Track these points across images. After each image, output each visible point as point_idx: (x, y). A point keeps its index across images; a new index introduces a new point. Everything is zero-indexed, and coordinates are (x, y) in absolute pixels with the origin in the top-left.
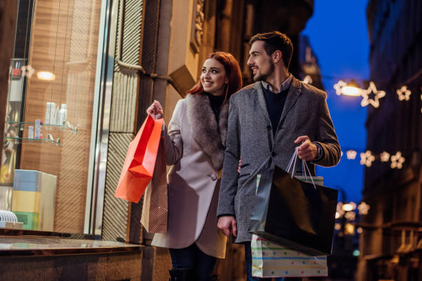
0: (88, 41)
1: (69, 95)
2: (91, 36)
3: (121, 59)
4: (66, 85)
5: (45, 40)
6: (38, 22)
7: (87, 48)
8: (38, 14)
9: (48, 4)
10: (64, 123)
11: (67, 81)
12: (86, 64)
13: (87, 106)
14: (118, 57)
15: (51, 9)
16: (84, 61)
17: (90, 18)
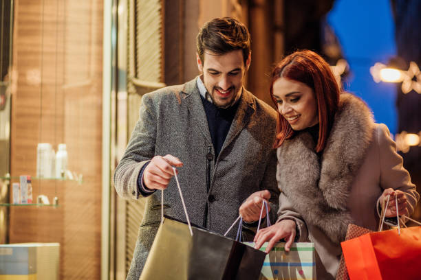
0: (90, 54)
1: (68, 131)
2: (94, 48)
3: (136, 76)
4: (63, 116)
5: (32, 58)
6: (21, 33)
7: (89, 63)
8: (20, 23)
9: (33, 9)
10: (63, 175)
11: (64, 111)
12: (89, 87)
13: (94, 143)
14: (132, 74)
15: (37, 14)
16: (87, 82)
17: (90, 24)
